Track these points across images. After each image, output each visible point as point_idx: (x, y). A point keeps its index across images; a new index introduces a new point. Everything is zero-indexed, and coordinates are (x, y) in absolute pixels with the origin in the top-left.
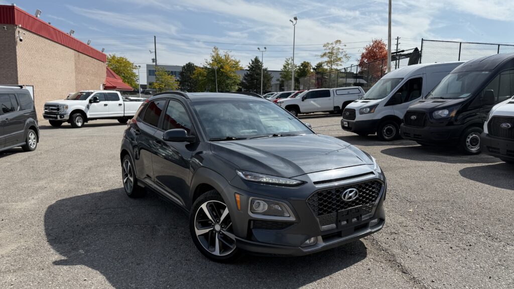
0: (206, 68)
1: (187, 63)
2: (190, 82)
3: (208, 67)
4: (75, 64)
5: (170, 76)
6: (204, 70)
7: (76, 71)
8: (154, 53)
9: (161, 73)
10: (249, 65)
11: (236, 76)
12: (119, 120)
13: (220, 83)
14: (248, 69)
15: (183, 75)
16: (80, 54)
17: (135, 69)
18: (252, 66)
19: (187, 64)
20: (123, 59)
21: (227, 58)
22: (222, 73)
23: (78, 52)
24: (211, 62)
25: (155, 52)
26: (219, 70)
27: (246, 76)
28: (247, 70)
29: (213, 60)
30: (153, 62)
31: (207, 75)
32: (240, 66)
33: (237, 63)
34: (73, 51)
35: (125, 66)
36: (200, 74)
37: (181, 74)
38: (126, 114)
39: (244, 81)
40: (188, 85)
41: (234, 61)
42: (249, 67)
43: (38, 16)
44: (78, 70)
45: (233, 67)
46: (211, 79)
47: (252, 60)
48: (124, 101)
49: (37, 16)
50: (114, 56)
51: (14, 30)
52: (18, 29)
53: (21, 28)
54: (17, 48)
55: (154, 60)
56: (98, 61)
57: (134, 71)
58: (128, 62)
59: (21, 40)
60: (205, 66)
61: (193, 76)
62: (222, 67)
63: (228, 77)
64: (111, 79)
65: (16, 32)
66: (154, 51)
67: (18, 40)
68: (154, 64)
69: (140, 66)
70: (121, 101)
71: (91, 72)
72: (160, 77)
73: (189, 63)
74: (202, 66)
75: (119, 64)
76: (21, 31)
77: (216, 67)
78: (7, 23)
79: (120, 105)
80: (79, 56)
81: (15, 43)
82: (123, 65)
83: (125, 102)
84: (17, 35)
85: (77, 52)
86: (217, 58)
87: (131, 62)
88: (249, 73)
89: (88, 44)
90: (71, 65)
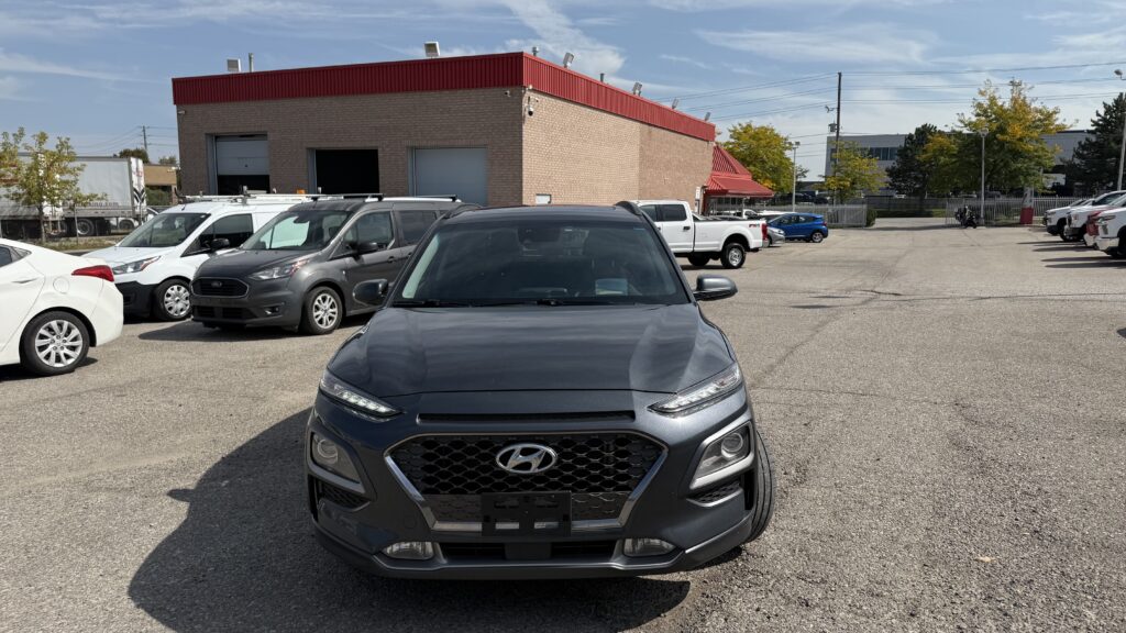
0: (959, 135)
1: (920, 126)
2: (921, 172)
3: (965, 131)
4: (641, 149)
5: (866, 160)
6: (953, 139)
7: (641, 163)
8: (836, 111)
9: (845, 154)
10: (1096, 119)
11: (1043, 149)
12: (690, 261)
13: (992, 171)
14: (1094, 128)
15: (907, 156)
16: (654, 129)
17: (790, 149)
18: (1104, 119)
19: (917, 130)
20: (767, 129)
21: (1020, 106)
22: (1002, 144)
23: (649, 125)
24: (974, 119)
25: (839, 109)
26: (991, 139)
27: (1083, 147)
28: (1089, 132)
29: (978, 115)
30: (832, 131)
31: (959, 152)
32: (1057, 123)
33: (1049, 116)
34: (638, 124)
35: (768, 145)
36: (942, 151)
37: (902, 152)
38: (699, 246)
39: (1077, 161)
40: (916, 178)
41: (1040, 112)
42: (1095, 123)
43: (569, 64)
44: (645, 160)
45: (1037, 127)
46: (969, 163)
47: (1105, 105)
48: (695, 219)
49: (566, 66)
50: (749, 126)
51: (521, 96)
52: (528, 94)
53: (533, 90)
54: (524, 127)
55: (835, 127)
56: (694, 140)
57: (788, 154)
58: (777, 135)
59: (531, 113)
60: (957, 129)
61: (924, 156)
62: (1002, 130)
63: (1017, 154)
64: (723, 175)
65: (525, 99)
66: (836, 106)
67: (527, 113)
68: (834, 134)
69: (798, 143)
70: (689, 222)
71: (676, 163)
72: (844, 163)
73: (925, 126)
74: (947, 130)
75: (755, 142)
76: (534, 96)
77: (984, 131)
78: (512, 84)
79: (686, 228)
80: (650, 132)
81: (521, 120)
82: (763, 142)
83: (697, 224)
84: (525, 105)
85: (646, 126)
86: (990, 107)
87: (783, 135)
88: (1093, 139)
89: (673, 107)
90: (633, 152)
